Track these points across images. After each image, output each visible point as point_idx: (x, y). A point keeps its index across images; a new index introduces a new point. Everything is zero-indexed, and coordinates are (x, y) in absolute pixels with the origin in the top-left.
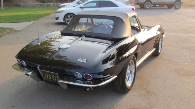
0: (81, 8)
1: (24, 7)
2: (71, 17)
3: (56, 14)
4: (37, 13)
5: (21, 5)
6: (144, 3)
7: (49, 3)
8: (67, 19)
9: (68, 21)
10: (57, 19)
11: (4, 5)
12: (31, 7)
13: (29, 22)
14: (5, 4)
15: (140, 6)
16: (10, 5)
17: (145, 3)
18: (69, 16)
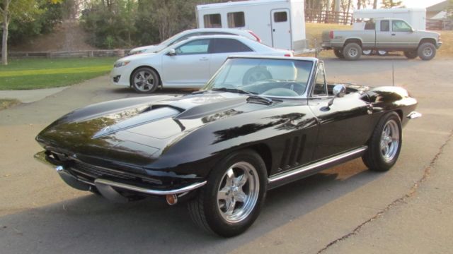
0: (169, 54)
1: (56, 58)
2: (146, 74)
3: (115, 68)
4: (80, 72)
5: (49, 54)
6: (342, 46)
7: (117, 48)
8: (137, 81)
9: (139, 84)
10: (116, 79)
11: (9, 55)
12: (73, 58)
13: (57, 89)
14: (14, 52)
15: (337, 52)
16: (24, 55)
17: (345, 45)
18: (142, 74)
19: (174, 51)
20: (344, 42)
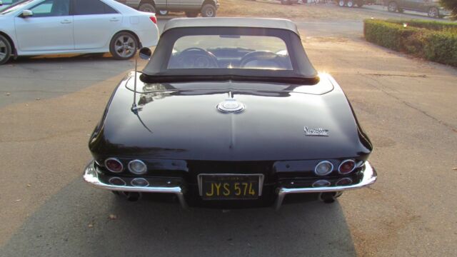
0: (22, 16)
6: (137, 6)
17: (140, 6)
19: (30, 12)
20: (138, 3)
